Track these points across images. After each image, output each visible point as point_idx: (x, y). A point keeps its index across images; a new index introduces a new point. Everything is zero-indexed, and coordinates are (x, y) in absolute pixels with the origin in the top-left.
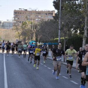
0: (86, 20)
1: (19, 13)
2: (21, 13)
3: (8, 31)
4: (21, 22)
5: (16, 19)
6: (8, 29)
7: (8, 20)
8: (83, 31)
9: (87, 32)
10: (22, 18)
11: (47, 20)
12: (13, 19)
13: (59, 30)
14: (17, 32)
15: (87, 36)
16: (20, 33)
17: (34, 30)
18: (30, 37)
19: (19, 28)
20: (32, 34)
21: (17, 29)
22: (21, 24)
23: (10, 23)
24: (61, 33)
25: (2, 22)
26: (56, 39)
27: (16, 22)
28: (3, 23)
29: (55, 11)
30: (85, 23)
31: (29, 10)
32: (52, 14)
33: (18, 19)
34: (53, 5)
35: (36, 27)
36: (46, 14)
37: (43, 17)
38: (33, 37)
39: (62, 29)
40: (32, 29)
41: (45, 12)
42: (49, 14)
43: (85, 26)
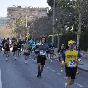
0: (80, 16)
1: (12, 10)
2: (14, 10)
3: (2, 28)
4: (15, 19)
5: (9, 16)
6: (1, 26)
8: (77, 28)
10: (16, 15)
11: (41, 17)
12: (7, 16)
13: (53, 27)
14: (11, 30)
15: (81, 33)
16: (14, 30)
17: (27, 26)
18: (24, 34)
19: (13, 25)
20: (26, 31)
21: (11, 26)
22: (14, 22)
23: (3, 20)
24: (54, 30)
26: (50, 36)
27: (9, 19)
29: (48, 8)
30: (79, 20)
31: (22, 7)
32: (46, 11)
33: (12, 16)
34: (47, 2)
35: (30, 24)
36: (40, 11)
37: (37, 14)
38: (27, 34)
39: (55, 26)
40: (26, 26)
41: (38, 8)
42: (43, 11)
43: (79, 23)
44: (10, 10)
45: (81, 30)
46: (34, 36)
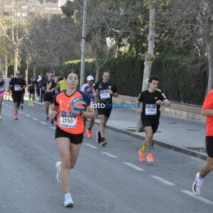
8: (144, 45)
9: (154, 46)
13: (83, 40)
15: (153, 56)
32: (56, 1)
40: (11, 38)
42: (48, 1)
43: (150, 31)
45: (154, 49)
46: (34, 63)
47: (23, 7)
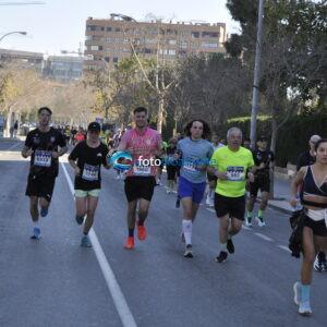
1: (103, 29)
2: (109, 29)
3: (67, 88)
4: (111, 60)
5: (93, 48)
6: (63, 81)
7: (64, 52)
12: (84, 48)
13: (254, 89)
14: (99, 94)
16: (109, 96)
17: (160, 86)
19: (107, 78)
21: (99, 83)
22: (110, 68)
23: (71, 62)
25: (45, 58)
26: (233, 119)
27: (92, 58)
28: (49, 62)
29: (223, 25)
32: (216, 35)
33: (101, 48)
36: (196, 34)
40: (154, 84)
41: (191, 26)
42: (205, 34)
44: (94, 27)
47: (172, 42)
